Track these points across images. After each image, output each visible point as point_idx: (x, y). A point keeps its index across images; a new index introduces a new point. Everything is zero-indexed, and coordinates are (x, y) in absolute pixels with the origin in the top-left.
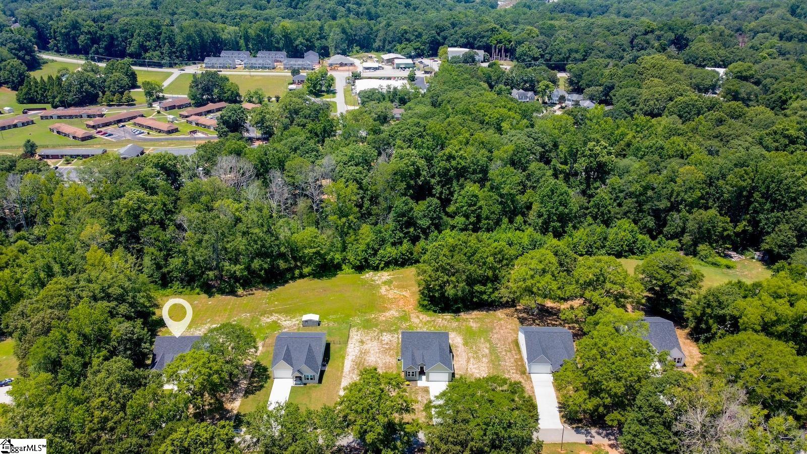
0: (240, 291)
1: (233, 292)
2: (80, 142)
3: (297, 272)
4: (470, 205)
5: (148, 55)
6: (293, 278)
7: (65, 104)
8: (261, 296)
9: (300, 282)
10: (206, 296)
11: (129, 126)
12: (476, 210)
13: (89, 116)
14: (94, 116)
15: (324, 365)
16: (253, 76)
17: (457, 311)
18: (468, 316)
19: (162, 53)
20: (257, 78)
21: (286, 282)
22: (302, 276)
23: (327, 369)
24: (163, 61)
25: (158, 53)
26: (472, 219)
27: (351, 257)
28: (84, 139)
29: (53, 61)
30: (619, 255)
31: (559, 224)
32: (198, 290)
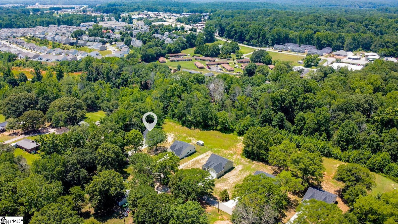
0: (193, 128)
1: (190, 128)
2: (198, 69)
3: (215, 127)
4: (299, 121)
5: (252, 41)
6: (213, 129)
7: (207, 56)
8: (198, 131)
9: (215, 131)
10: (182, 125)
11: (219, 67)
12: (301, 124)
13: (210, 61)
14: (212, 61)
15: (186, 156)
16: (289, 55)
17: (253, 159)
18: (256, 163)
19: (258, 41)
20: (290, 56)
21: (210, 130)
22: (216, 130)
23: (186, 158)
24: (258, 44)
25: (256, 41)
26: (299, 128)
27: (237, 128)
28: (200, 68)
29: (220, 40)
30: (372, 170)
31: (345, 144)
32: (180, 123)
